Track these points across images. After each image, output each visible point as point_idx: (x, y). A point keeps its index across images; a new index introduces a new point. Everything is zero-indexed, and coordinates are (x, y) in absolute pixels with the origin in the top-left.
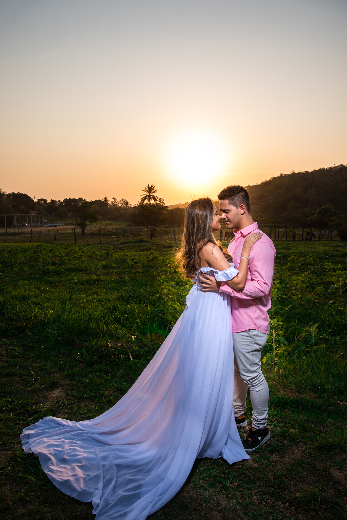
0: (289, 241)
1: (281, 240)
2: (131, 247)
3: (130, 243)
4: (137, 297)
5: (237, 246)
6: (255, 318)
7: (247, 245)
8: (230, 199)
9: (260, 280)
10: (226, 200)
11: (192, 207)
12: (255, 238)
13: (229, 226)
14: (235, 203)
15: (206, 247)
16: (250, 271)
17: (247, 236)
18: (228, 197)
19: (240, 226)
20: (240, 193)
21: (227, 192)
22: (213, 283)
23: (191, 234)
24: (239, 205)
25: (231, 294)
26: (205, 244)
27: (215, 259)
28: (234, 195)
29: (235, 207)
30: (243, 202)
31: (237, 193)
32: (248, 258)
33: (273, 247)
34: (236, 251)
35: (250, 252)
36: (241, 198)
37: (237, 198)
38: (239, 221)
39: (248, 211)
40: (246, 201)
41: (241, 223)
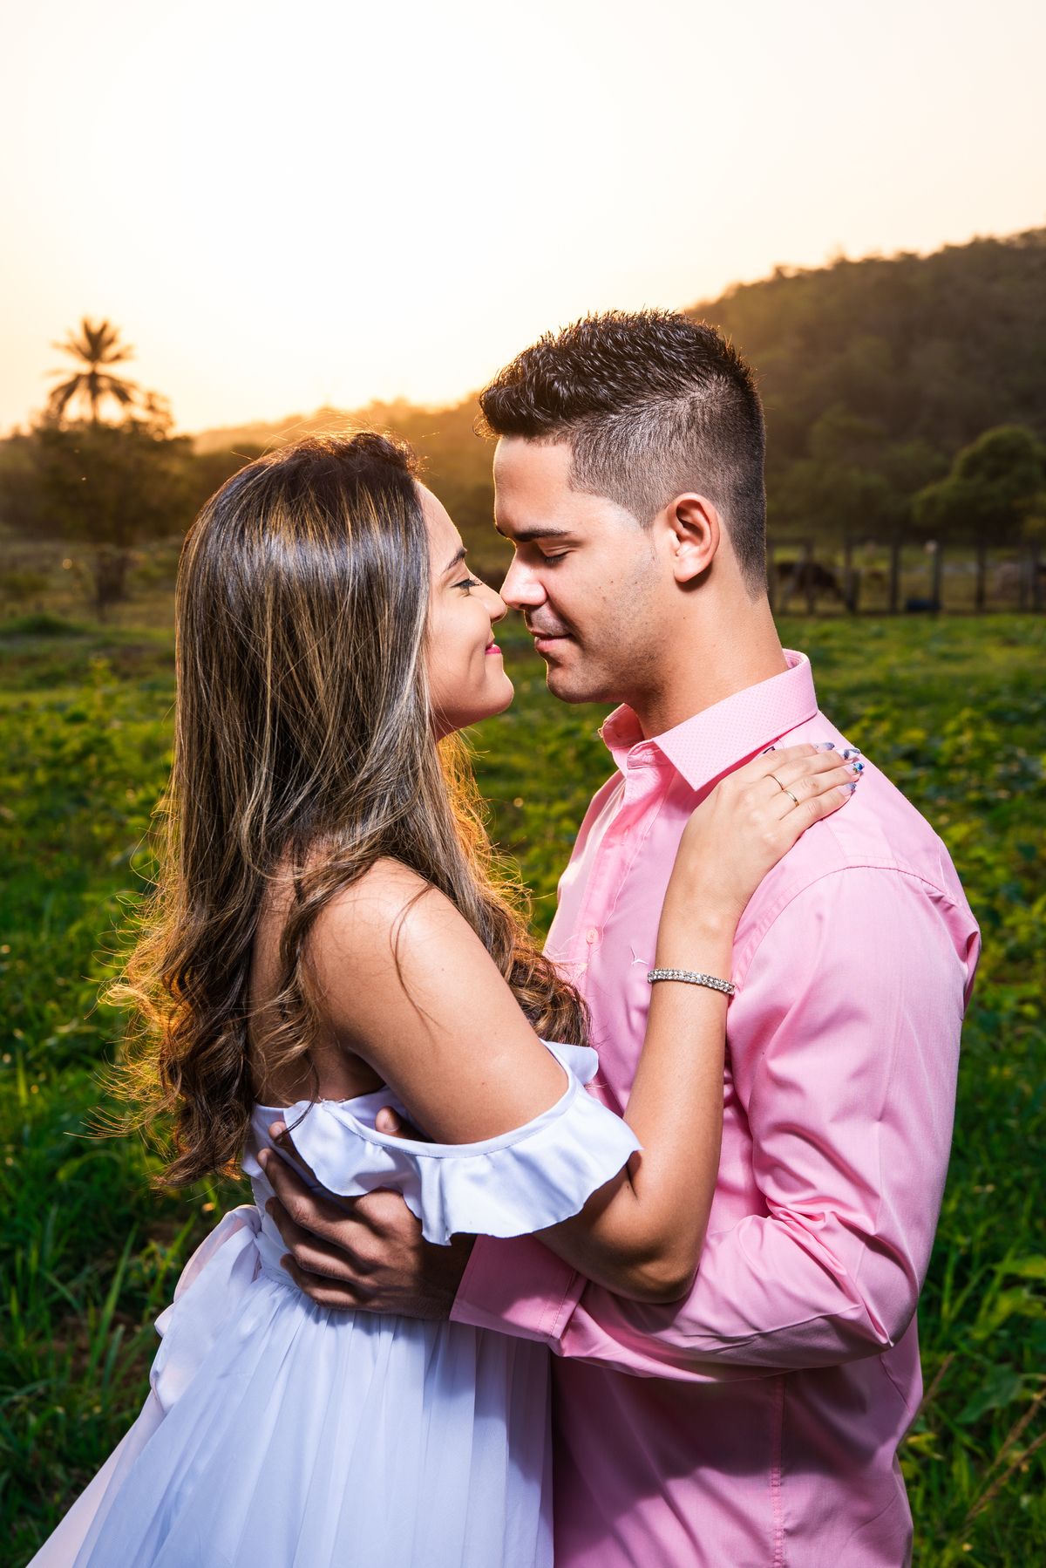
5: (628, 868)
6: (787, 1525)
7: (709, 870)
8: (587, 438)
9: (827, 1212)
10: (551, 439)
11: (233, 525)
12: (785, 801)
13: (565, 680)
14: (627, 473)
15: (351, 904)
16: (744, 1121)
17: (719, 788)
18: (570, 421)
19: (666, 687)
20: (683, 384)
21: (562, 366)
22: (395, 1254)
23: (233, 790)
24: (661, 494)
25: (559, 1342)
26: (348, 876)
27: (422, 1019)
28: (627, 406)
29: (629, 515)
30: (704, 474)
31: (655, 390)
32: (717, 982)
33: (946, 902)
34: (617, 911)
35: (734, 944)
36: (692, 439)
37: (650, 435)
38: (651, 640)
39: (747, 556)
40: (731, 463)
41: (671, 665)
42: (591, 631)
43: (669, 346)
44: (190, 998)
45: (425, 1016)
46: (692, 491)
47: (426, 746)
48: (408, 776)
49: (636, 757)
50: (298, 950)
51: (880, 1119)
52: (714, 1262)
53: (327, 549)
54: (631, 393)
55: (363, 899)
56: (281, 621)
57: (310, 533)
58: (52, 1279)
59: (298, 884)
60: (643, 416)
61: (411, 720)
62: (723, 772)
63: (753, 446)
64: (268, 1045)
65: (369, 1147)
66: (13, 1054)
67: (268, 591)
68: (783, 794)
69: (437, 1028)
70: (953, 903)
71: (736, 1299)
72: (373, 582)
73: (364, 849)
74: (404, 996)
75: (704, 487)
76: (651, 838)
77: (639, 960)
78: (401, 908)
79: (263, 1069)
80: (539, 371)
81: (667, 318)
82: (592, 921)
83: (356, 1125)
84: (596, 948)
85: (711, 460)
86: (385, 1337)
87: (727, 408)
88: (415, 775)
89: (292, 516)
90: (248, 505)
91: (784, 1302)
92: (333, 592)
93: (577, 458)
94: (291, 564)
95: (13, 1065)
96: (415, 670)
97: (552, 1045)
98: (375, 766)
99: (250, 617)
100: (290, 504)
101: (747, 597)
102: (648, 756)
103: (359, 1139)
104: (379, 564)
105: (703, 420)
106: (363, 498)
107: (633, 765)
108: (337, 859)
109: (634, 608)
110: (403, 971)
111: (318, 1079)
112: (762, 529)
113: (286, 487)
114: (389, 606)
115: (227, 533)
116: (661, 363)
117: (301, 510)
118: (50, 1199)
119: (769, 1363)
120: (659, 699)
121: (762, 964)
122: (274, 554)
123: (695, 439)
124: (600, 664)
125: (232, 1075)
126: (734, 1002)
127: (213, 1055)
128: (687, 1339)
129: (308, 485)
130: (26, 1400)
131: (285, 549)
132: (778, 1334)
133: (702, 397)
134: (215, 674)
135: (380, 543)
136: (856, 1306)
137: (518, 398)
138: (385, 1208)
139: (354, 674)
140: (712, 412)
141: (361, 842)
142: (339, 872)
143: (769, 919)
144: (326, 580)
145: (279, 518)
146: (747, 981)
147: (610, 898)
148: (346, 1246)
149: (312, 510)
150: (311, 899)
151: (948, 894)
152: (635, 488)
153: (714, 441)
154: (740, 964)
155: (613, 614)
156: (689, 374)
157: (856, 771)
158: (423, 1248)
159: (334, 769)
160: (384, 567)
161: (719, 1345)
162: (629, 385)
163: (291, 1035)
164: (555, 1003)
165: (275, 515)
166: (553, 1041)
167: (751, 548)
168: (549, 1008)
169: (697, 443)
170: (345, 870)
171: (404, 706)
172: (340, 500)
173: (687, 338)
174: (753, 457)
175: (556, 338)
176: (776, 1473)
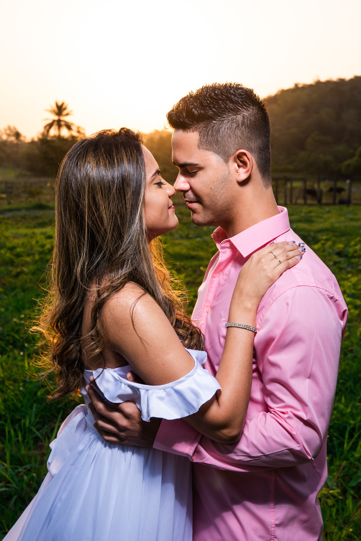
0: (311, 205)
1: (296, 204)
2: (19, 219)
3: (18, 210)
4: (9, 335)
5: (221, 285)
6: (276, 523)
7: (248, 287)
8: (205, 130)
9: (289, 411)
10: (192, 130)
11: (74, 161)
12: (276, 262)
13: (197, 218)
14: (219, 143)
15: (117, 299)
16: (260, 377)
17: (252, 257)
18: (198, 124)
19: (234, 220)
20: (240, 110)
21: (196, 103)
22: (132, 424)
23: (74, 257)
24: (232, 150)
25: (191, 457)
26: (116, 289)
27: (142, 341)
28: (219, 118)
29: (220, 158)
30: (247, 143)
31: (229, 112)
32: (250, 327)
33: (335, 299)
34: (217, 301)
35: (257, 314)
36: (243, 130)
37: (228, 128)
38: (228, 203)
39: (264, 172)
40: (257, 138)
41: (236, 212)
42: (206, 200)
43: (235, 96)
44: (60, 332)
45: (142, 340)
46: (243, 149)
47: (144, 241)
48: (137, 252)
49: (223, 245)
50: (97, 315)
51: (309, 378)
52: (248, 429)
53: (107, 169)
54: (221, 113)
55: (121, 297)
56: (91, 196)
57: (101, 163)
58: (34, 430)
59: (98, 292)
60: (225, 122)
61: (138, 232)
62: (255, 251)
63: (266, 132)
64: (87, 350)
65: (123, 385)
66: (24, 352)
67: (86, 185)
68: (275, 259)
69: (147, 344)
70: (337, 299)
71: (255, 442)
72: (124, 181)
73: (122, 279)
74: (135, 333)
75: (247, 147)
76: (229, 274)
77: (223, 319)
78: (134, 301)
79: (86, 358)
80: (187, 105)
81: (235, 85)
82: (208, 304)
83: (118, 377)
84: (209, 314)
85: (250, 138)
86: (129, 454)
87: (256, 118)
88: (140, 251)
89: (95, 158)
90: (80, 154)
91: (273, 444)
92: (110, 185)
93: (201, 137)
94: (95, 175)
95: (24, 356)
96: (140, 213)
97: (190, 351)
98: (125, 248)
99: (80, 194)
100: (95, 153)
101: (264, 187)
102: (228, 245)
103: (120, 382)
104: (127, 175)
105: (247, 123)
106: (121, 151)
107: (222, 248)
108: (112, 283)
109: (222, 192)
110: (135, 323)
111: (105, 361)
112: (269, 163)
113: (93, 147)
114: (130, 190)
115: (72, 164)
116: (232, 101)
117: (99, 155)
118: (35, 402)
119: (268, 466)
120: (232, 225)
121: (267, 321)
122: (89, 171)
123: (244, 130)
124: (210, 212)
125: (75, 359)
126: (257, 335)
127: (69, 353)
128: (238, 457)
129: (101, 146)
130: (24, 471)
131: (92, 169)
132: (271, 455)
133: (247, 114)
134: (68, 215)
135: (128, 168)
136: (299, 445)
137: (180, 115)
138: (129, 408)
139: (117, 215)
140: (250, 120)
141: (121, 277)
142: (113, 287)
143: (269, 305)
144: (107, 181)
145: (90, 158)
146: (262, 327)
147: (215, 296)
148: (115, 421)
149: (102, 155)
150: (102, 297)
151: (336, 296)
152: (222, 148)
153: (251, 130)
154: (259, 321)
155: (214, 194)
156: (242, 106)
157: (303, 251)
158: (142, 423)
159: (110, 249)
160: (128, 175)
161: (249, 459)
162: (220, 110)
163: (95, 346)
164: (192, 334)
165: (89, 157)
166: (191, 349)
167: (265, 170)
168: (189, 337)
169: (245, 131)
170: (115, 286)
171: (136, 226)
172: (113, 151)
173: (242, 92)
174: (266, 136)
175: (194, 93)
176: (272, 504)
